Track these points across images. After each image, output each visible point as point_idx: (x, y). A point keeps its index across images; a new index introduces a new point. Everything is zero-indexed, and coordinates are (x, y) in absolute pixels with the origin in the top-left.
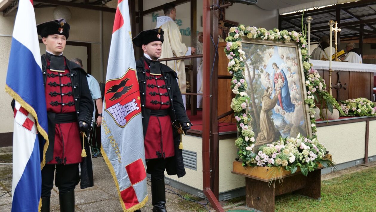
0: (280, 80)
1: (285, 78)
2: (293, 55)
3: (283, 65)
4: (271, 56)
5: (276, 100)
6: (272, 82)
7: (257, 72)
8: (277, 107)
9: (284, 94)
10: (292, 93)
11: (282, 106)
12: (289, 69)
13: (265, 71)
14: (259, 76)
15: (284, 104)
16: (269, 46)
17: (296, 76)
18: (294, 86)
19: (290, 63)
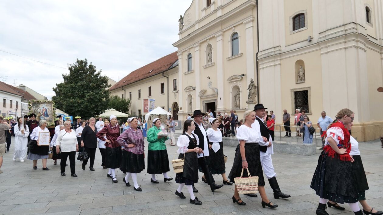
0: (44, 111)
1: (47, 110)
2: (50, 105)
3: (46, 107)
4: (42, 105)
5: (42, 115)
6: (41, 111)
7: (37, 109)
8: (42, 116)
9: (45, 113)
10: (48, 113)
11: (44, 116)
12: (48, 108)
13: (39, 109)
14: (37, 110)
15: (45, 116)
16: (42, 104)
17: (50, 110)
18: (49, 112)
19: (48, 107)
